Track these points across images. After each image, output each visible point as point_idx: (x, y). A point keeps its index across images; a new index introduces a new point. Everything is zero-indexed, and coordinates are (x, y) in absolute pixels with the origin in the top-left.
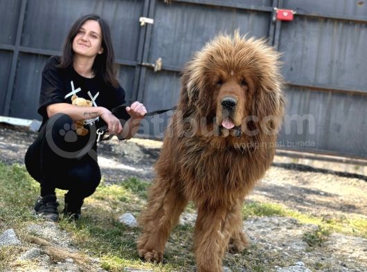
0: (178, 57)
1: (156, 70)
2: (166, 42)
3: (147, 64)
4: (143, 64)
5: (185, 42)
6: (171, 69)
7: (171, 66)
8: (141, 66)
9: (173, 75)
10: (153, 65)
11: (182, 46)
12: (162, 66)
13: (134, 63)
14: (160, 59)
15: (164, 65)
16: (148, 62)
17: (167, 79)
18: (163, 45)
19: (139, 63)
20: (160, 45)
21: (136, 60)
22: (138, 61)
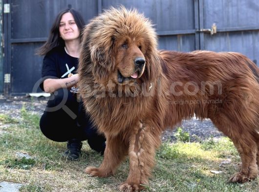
0: (228, 19)
1: (212, 33)
2: (217, 9)
3: (204, 30)
4: (201, 30)
5: (232, 6)
6: (224, 31)
7: (224, 28)
8: (199, 32)
9: (226, 35)
10: (210, 30)
11: (230, 9)
12: (217, 30)
13: (193, 31)
14: (214, 24)
15: (218, 28)
16: (204, 28)
17: (222, 39)
18: (215, 12)
19: (198, 30)
20: (211, 13)
21: (194, 28)
22: (196, 29)
